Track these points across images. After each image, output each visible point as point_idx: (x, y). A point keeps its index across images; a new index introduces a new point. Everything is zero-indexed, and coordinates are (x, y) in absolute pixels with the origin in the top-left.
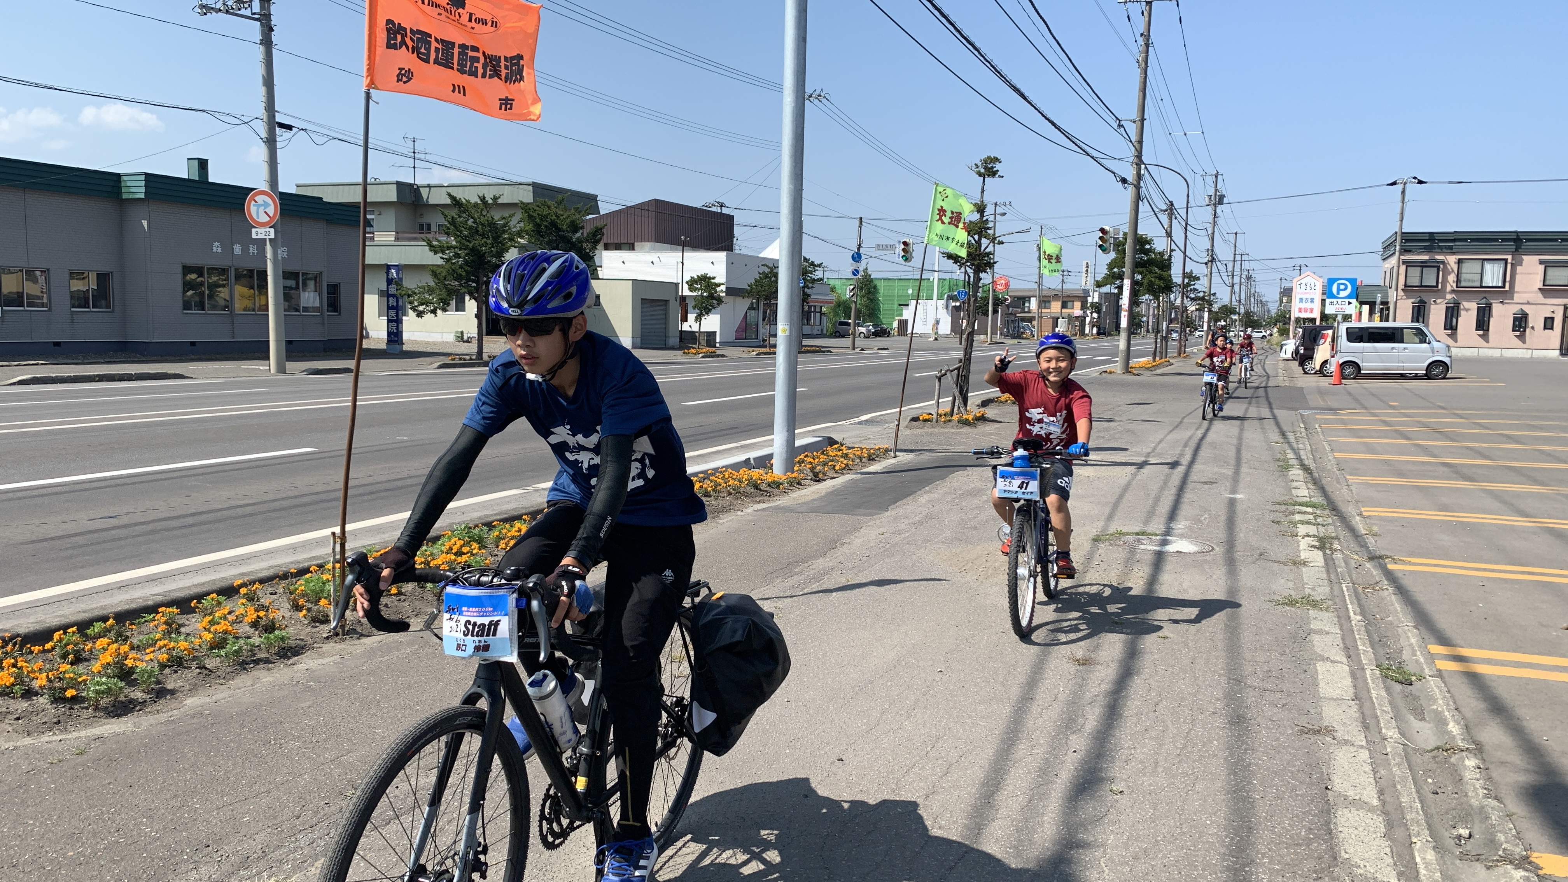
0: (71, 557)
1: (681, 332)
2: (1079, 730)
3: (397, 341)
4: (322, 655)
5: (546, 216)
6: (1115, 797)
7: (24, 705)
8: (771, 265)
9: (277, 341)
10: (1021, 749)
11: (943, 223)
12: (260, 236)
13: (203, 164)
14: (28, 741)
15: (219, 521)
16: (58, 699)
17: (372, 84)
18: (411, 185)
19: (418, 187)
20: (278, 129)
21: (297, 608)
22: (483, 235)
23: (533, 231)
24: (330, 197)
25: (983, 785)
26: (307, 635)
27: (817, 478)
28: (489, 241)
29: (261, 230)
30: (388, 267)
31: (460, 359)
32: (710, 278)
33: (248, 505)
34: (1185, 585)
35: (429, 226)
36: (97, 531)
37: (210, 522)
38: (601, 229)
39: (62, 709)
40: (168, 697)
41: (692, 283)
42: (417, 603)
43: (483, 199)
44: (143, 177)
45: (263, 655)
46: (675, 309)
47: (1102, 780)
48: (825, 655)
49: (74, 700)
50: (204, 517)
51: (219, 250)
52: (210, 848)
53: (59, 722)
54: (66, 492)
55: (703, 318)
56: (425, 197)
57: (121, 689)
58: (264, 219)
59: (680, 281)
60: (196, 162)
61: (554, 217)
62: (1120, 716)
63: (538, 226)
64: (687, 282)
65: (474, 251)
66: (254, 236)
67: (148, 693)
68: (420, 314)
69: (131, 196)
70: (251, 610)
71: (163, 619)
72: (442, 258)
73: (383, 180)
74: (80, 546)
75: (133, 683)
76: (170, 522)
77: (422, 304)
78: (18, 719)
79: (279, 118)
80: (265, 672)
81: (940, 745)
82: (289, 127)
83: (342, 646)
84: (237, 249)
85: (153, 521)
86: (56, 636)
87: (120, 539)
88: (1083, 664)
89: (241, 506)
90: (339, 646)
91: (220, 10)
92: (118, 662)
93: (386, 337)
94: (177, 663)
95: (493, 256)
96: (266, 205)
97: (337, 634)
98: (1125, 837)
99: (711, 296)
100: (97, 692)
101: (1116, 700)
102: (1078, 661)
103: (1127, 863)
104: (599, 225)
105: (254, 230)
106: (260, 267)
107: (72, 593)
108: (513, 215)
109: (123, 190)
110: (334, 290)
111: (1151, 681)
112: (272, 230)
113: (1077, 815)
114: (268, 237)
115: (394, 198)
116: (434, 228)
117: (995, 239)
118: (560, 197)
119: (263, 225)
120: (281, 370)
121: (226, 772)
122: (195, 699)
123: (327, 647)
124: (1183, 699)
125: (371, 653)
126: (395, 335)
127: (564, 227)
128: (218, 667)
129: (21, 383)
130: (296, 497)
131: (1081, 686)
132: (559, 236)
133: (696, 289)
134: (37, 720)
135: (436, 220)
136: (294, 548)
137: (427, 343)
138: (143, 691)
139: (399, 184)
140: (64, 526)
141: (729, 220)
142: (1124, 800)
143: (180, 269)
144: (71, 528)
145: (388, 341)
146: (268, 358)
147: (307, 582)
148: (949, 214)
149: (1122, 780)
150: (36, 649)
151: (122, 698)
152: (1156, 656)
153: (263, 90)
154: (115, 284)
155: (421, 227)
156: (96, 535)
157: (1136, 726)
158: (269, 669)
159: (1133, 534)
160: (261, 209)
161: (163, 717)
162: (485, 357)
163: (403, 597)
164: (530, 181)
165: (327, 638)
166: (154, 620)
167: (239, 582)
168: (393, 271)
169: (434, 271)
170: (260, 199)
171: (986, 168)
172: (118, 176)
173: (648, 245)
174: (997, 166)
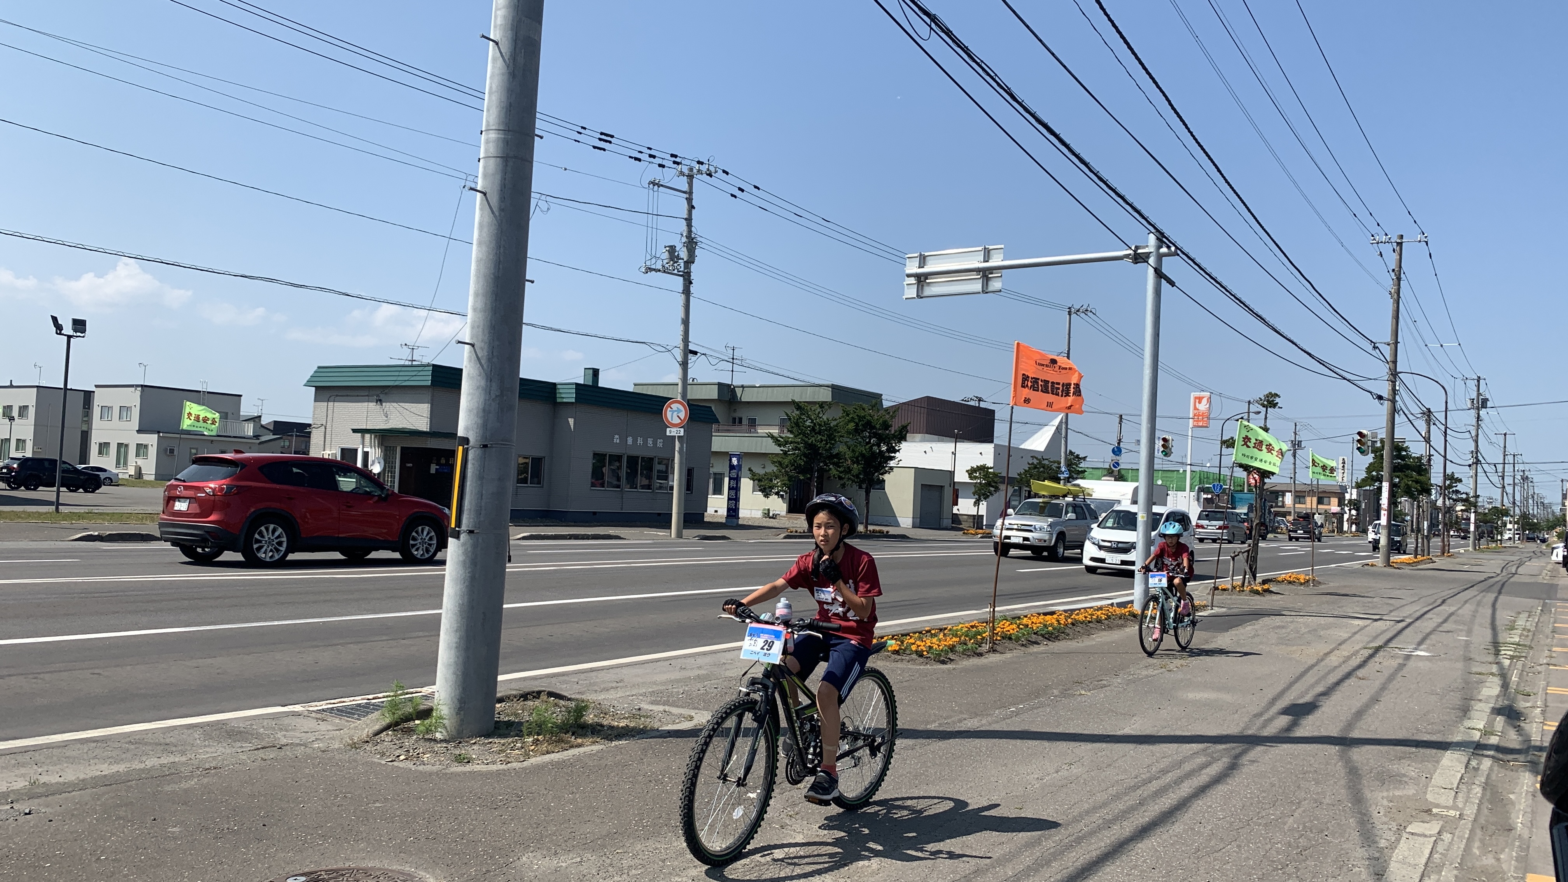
1: (954, 514)
3: (734, 516)
5: (865, 417)
8: (1040, 457)
9: (678, 514)
11: (1248, 447)
12: (672, 434)
13: (596, 373)
18: (729, 386)
19: (734, 387)
20: (689, 355)
29: (674, 430)
30: (731, 456)
31: (796, 532)
32: (988, 468)
35: (740, 420)
38: (906, 427)
41: (971, 472)
44: (574, 386)
46: (948, 493)
51: (618, 442)
55: (981, 503)
56: (739, 396)
58: (676, 421)
61: (870, 418)
64: (966, 471)
65: (810, 445)
66: (668, 434)
68: (766, 496)
69: (565, 400)
72: (781, 450)
73: (700, 381)
77: (769, 488)
79: (691, 347)
82: (696, 353)
83: (999, 655)
84: (630, 441)
90: (997, 655)
91: (659, 271)
93: (725, 514)
95: (824, 450)
96: (679, 411)
97: (991, 651)
99: (989, 484)
105: (668, 430)
109: (558, 395)
110: (689, 473)
112: (682, 430)
114: (678, 435)
115: (718, 396)
116: (745, 421)
119: (675, 425)
120: (679, 535)
123: (993, 654)
126: (733, 511)
129: (524, 538)
132: (872, 433)
133: (976, 478)
135: (745, 414)
138: (944, 657)
139: (720, 385)
141: (990, 414)
143: (591, 456)
145: (727, 515)
154: (545, 466)
155: (734, 419)
160: (675, 414)
164: (830, 383)
168: (734, 458)
170: (674, 406)
171: (1268, 401)
172: (554, 384)
173: (919, 436)
174: (1277, 400)
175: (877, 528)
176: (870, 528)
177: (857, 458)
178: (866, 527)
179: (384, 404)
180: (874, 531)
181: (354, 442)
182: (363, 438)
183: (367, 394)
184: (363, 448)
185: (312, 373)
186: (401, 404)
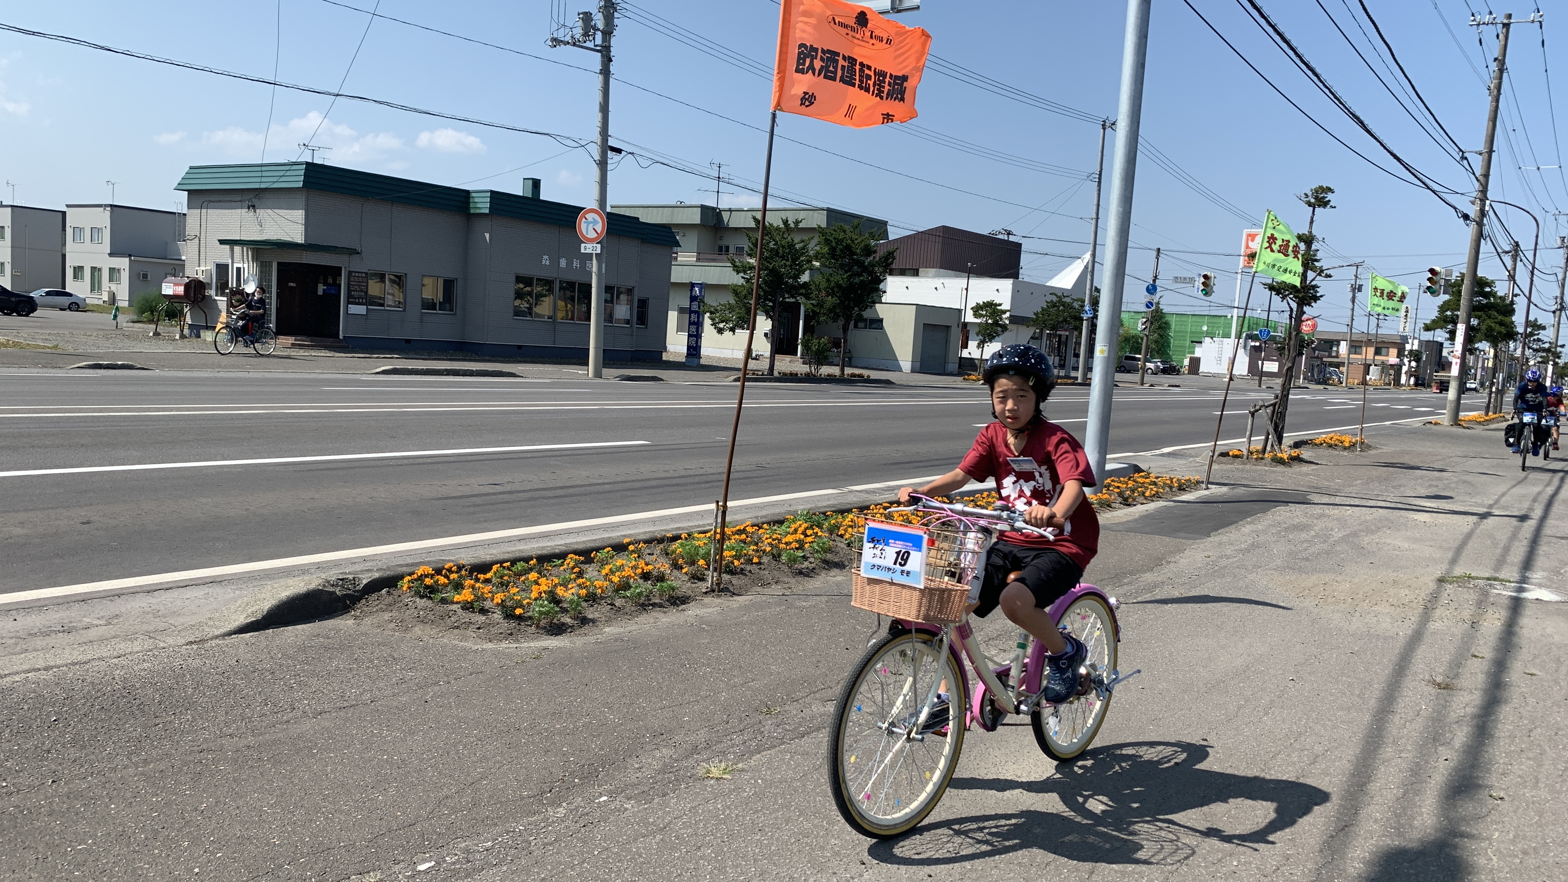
0: (474, 513)
1: (961, 358)
2: (1449, 743)
3: (695, 355)
4: (705, 606)
5: (842, 240)
6: (1496, 802)
7: (482, 618)
8: (1060, 295)
9: (596, 348)
10: (1388, 751)
11: (1272, 251)
12: (588, 251)
13: (536, 184)
14: (490, 645)
15: (585, 495)
16: (509, 615)
17: (778, 106)
18: (714, 209)
19: (720, 211)
20: (609, 152)
21: (676, 566)
22: (783, 257)
23: (829, 254)
24: (646, 217)
25: (1353, 775)
26: (688, 588)
27: (1126, 502)
28: (788, 263)
29: (589, 246)
30: (692, 285)
31: (754, 374)
32: (996, 305)
33: (604, 484)
34: (1549, 631)
35: (727, 248)
36: (488, 494)
37: (577, 495)
38: (893, 253)
39: (513, 624)
40: (591, 624)
41: (977, 310)
42: (775, 572)
43: (786, 222)
44: (489, 194)
45: (657, 601)
46: (956, 335)
47: (1480, 786)
48: (1171, 654)
49: (520, 618)
50: (571, 491)
51: (548, 263)
52: (664, 736)
53: (511, 634)
54: (454, 462)
55: (986, 345)
56: (726, 220)
57: (557, 612)
58: (592, 235)
59: (963, 308)
60: (530, 182)
61: (849, 241)
62: (1492, 736)
63: (833, 249)
64: (972, 309)
65: (773, 272)
66: (583, 251)
67: (574, 619)
68: (720, 331)
69: (478, 211)
70: (642, 563)
71: (572, 564)
72: (743, 278)
73: (688, 203)
74: (479, 505)
75: (564, 611)
76: (544, 492)
77: (722, 322)
78: (479, 628)
79: (612, 142)
80: (662, 615)
81: (1303, 738)
82: (619, 151)
83: (719, 601)
84: (563, 263)
85: (530, 490)
86: (495, 568)
87: (508, 502)
88: (1444, 688)
89: (599, 484)
90: (717, 601)
91: (568, 43)
92: (551, 592)
93: (685, 351)
94: (592, 598)
95: (789, 278)
96: (595, 222)
97: (713, 591)
98: (1511, 836)
99: (996, 323)
100: (540, 613)
101: (1484, 723)
102: (1439, 685)
103: (1517, 856)
104: (891, 249)
105: (583, 245)
106: (583, 280)
107: (484, 541)
108: (812, 238)
109: (471, 205)
110: (643, 304)
111: (1521, 710)
112: (599, 246)
113: (1457, 811)
114: (594, 252)
115: (698, 220)
116: (732, 250)
117: (1322, 271)
118: (856, 221)
119: (591, 241)
120: (598, 374)
121: (658, 683)
122: (610, 628)
123: (707, 600)
124: (1559, 729)
125: (746, 608)
126: (694, 350)
127: (858, 251)
128: (624, 606)
130: (643, 480)
131: (1445, 707)
132: (853, 259)
133: (981, 316)
134: (494, 630)
135: (733, 242)
136: (653, 521)
137: (719, 358)
138: (571, 617)
139: (703, 207)
140: (460, 488)
141: (1015, 250)
142: (1504, 806)
143: (514, 279)
144: (466, 491)
145: (688, 354)
146: (586, 364)
147: (682, 545)
148: (1279, 242)
149: (1501, 789)
150: (481, 577)
151: (555, 621)
152: (1523, 690)
153: (599, 117)
154: (458, 290)
155: (720, 249)
156: (488, 498)
157: (1510, 746)
158: (665, 612)
159: (1483, 579)
160: (591, 226)
161: (591, 639)
162: (776, 374)
163: (763, 567)
164: (825, 206)
165: (706, 593)
166: (562, 564)
167: (626, 540)
168: (697, 289)
169: (735, 290)
170: (590, 216)
171: (1316, 198)
172: (467, 192)
173: (932, 271)
174: (1330, 196)
175: (857, 371)
176: (848, 371)
177: (832, 289)
178: (842, 371)
179: (258, 211)
180: (853, 375)
181: (223, 255)
182: (232, 251)
183: (239, 199)
184: (233, 263)
185: (183, 174)
186: (277, 211)
